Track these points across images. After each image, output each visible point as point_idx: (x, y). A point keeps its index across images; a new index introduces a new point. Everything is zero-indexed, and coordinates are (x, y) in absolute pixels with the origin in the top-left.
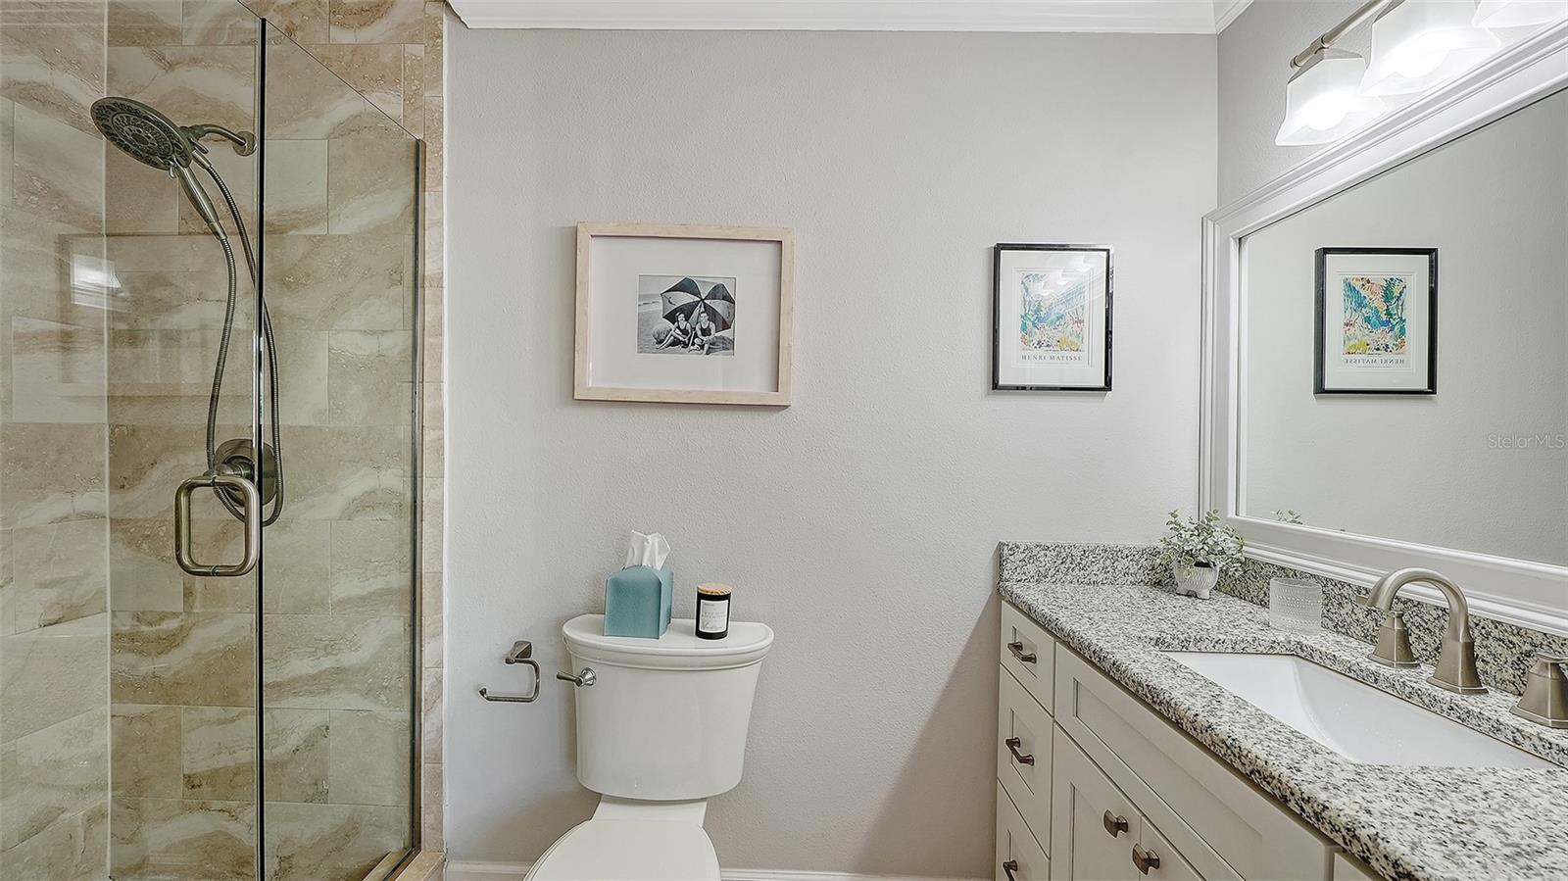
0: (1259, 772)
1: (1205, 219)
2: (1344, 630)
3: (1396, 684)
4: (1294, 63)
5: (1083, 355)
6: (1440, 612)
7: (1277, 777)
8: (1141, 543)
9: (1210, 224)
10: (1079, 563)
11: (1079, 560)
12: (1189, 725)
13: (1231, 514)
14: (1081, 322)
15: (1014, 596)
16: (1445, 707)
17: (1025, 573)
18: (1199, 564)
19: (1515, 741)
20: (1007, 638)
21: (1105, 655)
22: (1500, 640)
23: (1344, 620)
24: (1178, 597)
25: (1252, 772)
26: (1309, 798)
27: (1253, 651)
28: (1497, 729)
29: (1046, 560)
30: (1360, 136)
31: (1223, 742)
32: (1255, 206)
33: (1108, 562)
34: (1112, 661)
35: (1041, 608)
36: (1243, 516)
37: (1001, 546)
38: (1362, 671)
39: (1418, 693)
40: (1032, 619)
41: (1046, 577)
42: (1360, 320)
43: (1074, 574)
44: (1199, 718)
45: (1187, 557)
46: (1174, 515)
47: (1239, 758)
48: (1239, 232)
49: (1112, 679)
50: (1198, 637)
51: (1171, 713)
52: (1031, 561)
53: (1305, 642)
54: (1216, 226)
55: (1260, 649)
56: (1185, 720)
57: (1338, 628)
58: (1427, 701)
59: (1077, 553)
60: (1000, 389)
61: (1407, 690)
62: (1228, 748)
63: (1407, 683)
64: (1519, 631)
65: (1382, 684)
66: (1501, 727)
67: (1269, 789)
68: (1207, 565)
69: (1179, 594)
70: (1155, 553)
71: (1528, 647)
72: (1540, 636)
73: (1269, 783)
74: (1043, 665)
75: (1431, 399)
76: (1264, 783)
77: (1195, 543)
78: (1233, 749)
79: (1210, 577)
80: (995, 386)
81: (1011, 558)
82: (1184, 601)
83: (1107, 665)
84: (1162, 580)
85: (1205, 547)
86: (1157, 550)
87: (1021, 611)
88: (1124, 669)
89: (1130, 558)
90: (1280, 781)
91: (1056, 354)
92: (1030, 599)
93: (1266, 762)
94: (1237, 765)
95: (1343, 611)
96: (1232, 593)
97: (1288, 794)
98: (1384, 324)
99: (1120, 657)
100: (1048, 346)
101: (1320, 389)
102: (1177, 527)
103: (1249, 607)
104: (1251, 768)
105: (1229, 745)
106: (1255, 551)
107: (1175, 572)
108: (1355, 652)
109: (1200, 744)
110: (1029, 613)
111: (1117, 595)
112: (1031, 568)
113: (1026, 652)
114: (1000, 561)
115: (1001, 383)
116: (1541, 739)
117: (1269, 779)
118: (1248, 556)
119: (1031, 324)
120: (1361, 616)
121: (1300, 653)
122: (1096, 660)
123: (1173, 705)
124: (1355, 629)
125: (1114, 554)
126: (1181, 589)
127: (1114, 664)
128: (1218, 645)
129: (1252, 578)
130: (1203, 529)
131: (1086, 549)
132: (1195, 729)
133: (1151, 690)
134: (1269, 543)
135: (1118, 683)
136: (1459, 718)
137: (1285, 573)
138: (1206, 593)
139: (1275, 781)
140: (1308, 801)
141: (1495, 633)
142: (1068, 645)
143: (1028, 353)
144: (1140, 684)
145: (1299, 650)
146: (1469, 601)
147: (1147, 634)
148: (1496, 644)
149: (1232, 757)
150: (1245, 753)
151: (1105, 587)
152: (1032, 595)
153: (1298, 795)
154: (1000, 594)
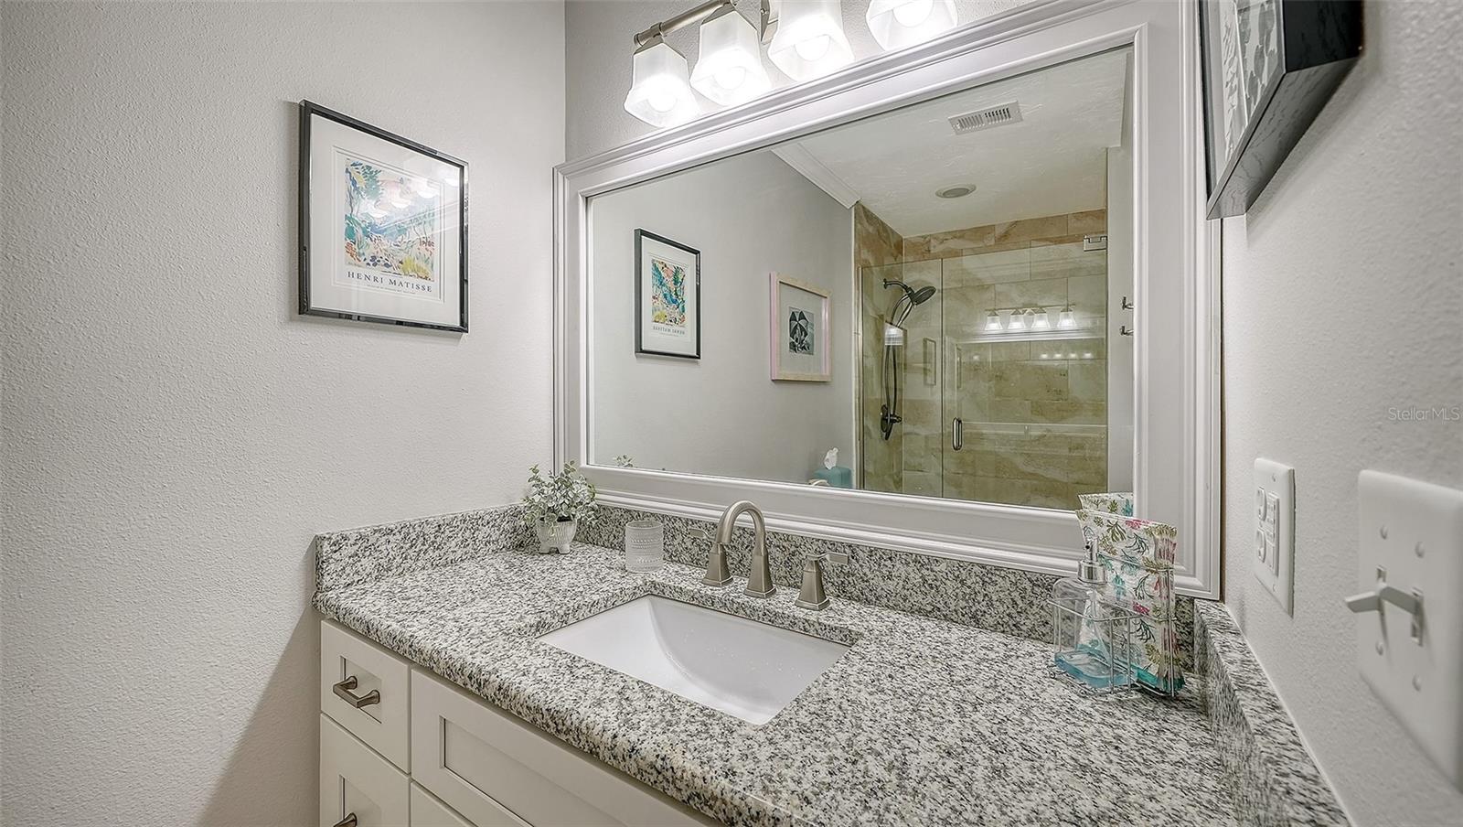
0: (698, 795)
1: (555, 170)
2: (677, 559)
3: (727, 602)
4: (637, 39)
5: (434, 285)
6: (741, 531)
7: (719, 796)
8: (502, 505)
9: (560, 176)
10: (433, 542)
11: (432, 539)
12: (607, 754)
13: (583, 464)
14: (431, 244)
15: (341, 612)
16: (761, 614)
17: (357, 572)
18: (561, 519)
19: (805, 630)
20: (331, 676)
21: (486, 677)
22: (778, 546)
23: (677, 550)
24: (542, 557)
25: (689, 798)
26: (758, 813)
27: (620, 603)
28: (792, 624)
29: (389, 548)
30: (684, 128)
31: (653, 766)
32: (600, 168)
33: (467, 534)
34: (497, 685)
35: (386, 623)
36: (593, 465)
37: (318, 541)
38: (702, 597)
39: (742, 606)
40: (373, 642)
41: (389, 569)
42: (662, 295)
43: (428, 557)
44: (620, 739)
45: (550, 514)
46: (535, 471)
47: (673, 782)
48: (587, 189)
49: (498, 708)
50: (576, 606)
51: (583, 742)
52: (368, 553)
53: (657, 580)
54: (566, 180)
55: (626, 598)
56: (602, 747)
57: (672, 557)
58: (748, 612)
59: (429, 530)
60: (311, 314)
61: (735, 606)
62: (659, 773)
63: (735, 600)
64: (788, 538)
65: (717, 606)
66: (796, 621)
67: (711, 814)
68: (568, 519)
69: (542, 554)
70: (517, 514)
71: (793, 549)
72: (800, 539)
73: (711, 807)
74: (391, 706)
75: (697, 362)
76: (707, 808)
77: (558, 500)
78: (665, 773)
79: (571, 530)
80: (303, 306)
81: (336, 556)
82: (549, 561)
83: (490, 691)
84: (524, 541)
85: (567, 501)
86: (519, 509)
87: (355, 632)
88: (514, 692)
89: (491, 524)
90: (724, 802)
91: (398, 279)
92: (364, 613)
93: (704, 779)
94: (672, 792)
95: (676, 542)
96: (586, 541)
97: (734, 815)
98: (675, 302)
99: (506, 674)
100: (386, 265)
101: (639, 350)
102: (538, 482)
103: (605, 553)
104: (689, 792)
105: (659, 768)
106: (607, 498)
107: (538, 530)
108: (690, 579)
109: (623, 775)
110: (367, 633)
111: (481, 572)
112: (367, 564)
113: (360, 693)
114: (316, 563)
115: (313, 305)
116: (820, 624)
117: (711, 802)
118: (600, 502)
119: (361, 231)
120: (689, 544)
121: (655, 591)
122: (472, 686)
123: (584, 731)
124: (686, 557)
125: (473, 522)
126: (544, 547)
127: (500, 689)
128: (593, 609)
129: (603, 523)
130: (564, 482)
131: (442, 522)
132: (615, 757)
133: (554, 715)
134: (614, 488)
135: (507, 713)
136: (770, 621)
137: (632, 515)
138: (567, 547)
139: (718, 804)
140: (758, 818)
141: (775, 541)
142: (430, 671)
143: (355, 270)
144: (538, 710)
145: (653, 589)
146: (766, 520)
147: (527, 620)
148: (775, 550)
149: (665, 784)
150: (679, 774)
151: (465, 565)
152: (370, 605)
153: (746, 814)
154: (317, 610)
